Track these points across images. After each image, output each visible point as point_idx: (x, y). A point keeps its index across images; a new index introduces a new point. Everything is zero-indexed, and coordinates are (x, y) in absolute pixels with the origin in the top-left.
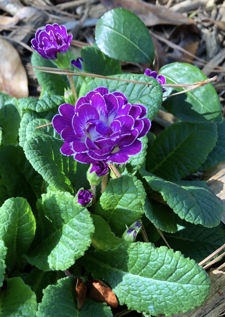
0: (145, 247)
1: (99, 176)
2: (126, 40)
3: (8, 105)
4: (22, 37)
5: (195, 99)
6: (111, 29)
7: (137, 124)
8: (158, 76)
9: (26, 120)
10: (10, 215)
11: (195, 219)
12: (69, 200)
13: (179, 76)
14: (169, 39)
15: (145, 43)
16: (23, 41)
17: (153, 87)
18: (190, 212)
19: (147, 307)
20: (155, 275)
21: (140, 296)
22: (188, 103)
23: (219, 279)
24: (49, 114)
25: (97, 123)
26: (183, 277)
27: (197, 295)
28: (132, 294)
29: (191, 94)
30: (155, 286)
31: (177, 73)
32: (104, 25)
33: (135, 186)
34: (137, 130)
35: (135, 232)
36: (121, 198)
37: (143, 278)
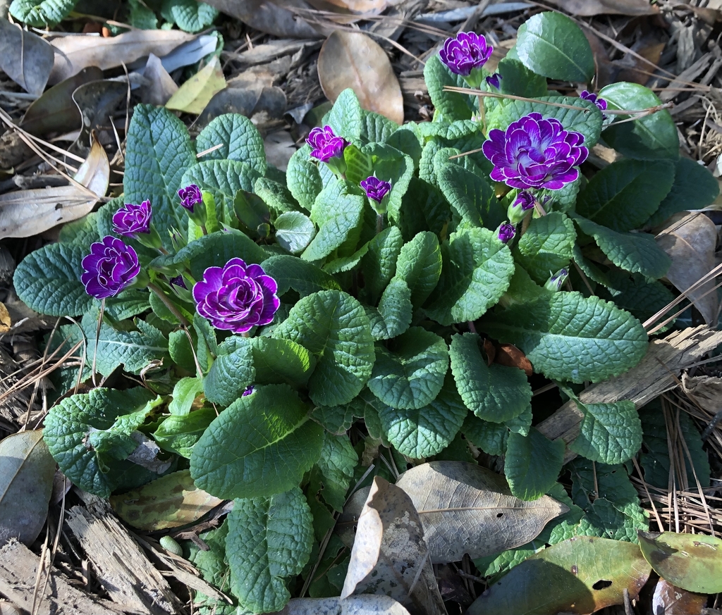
0: (571, 297)
1: (525, 210)
2: (557, 51)
3: (402, 130)
4: (392, 32)
5: (645, 130)
6: (538, 38)
7: (574, 151)
8: (597, 100)
9: (430, 149)
10: (420, 250)
11: (633, 267)
12: (486, 237)
13: (625, 101)
14: (617, 39)
15: (583, 56)
16: (391, 37)
17: (590, 114)
18: (627, 258)
19: (570, 372)
20: (583, 331)
21: (562, 360)
22: (636, 135)
23: (662, 350)
24: (458, 143)
25: (530, 149)
26: (616, 331)
27: (632, 353)
28: (551, 358)
29: (639, 124)
30: (581, 345)
31: (623, 95)
32: (529, 32)
33: (564, 225)
34: (573, 157)
35: (560, 280)
36: (546, 240)
37: (566, 337)
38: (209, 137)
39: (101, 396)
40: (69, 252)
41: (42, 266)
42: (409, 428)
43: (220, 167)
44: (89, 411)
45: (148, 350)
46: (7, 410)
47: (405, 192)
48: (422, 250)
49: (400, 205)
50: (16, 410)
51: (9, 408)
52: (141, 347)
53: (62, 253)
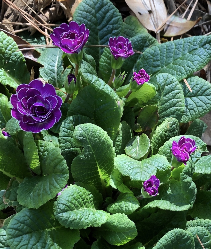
38: (198, 83)
39: (19, 58)
40: (116, 22)
41: (103, 10)
42: (4, 241)
43: (177, 94)
44: (7, 53)
45: (55, 79)
46: (10, 12)
47: (161, 208)
48: (124, 228)
49: (153, 207)
50: (12, 17)
51: (12, 12)
52: (55, 75)
53: (114, 19)
